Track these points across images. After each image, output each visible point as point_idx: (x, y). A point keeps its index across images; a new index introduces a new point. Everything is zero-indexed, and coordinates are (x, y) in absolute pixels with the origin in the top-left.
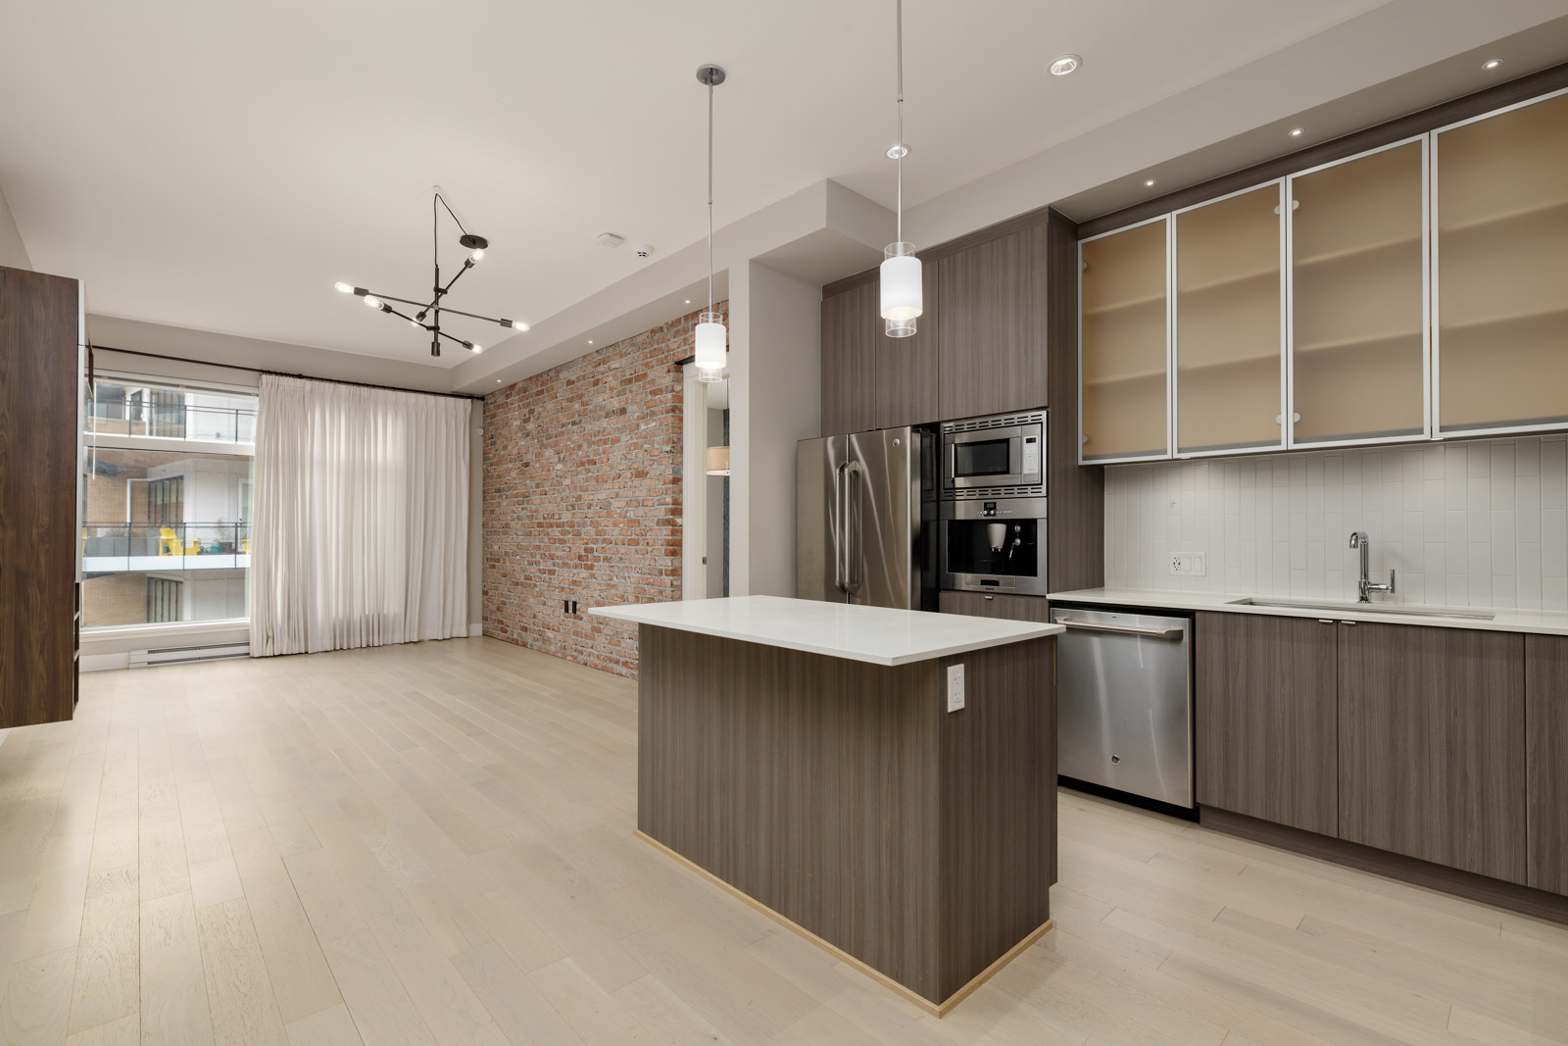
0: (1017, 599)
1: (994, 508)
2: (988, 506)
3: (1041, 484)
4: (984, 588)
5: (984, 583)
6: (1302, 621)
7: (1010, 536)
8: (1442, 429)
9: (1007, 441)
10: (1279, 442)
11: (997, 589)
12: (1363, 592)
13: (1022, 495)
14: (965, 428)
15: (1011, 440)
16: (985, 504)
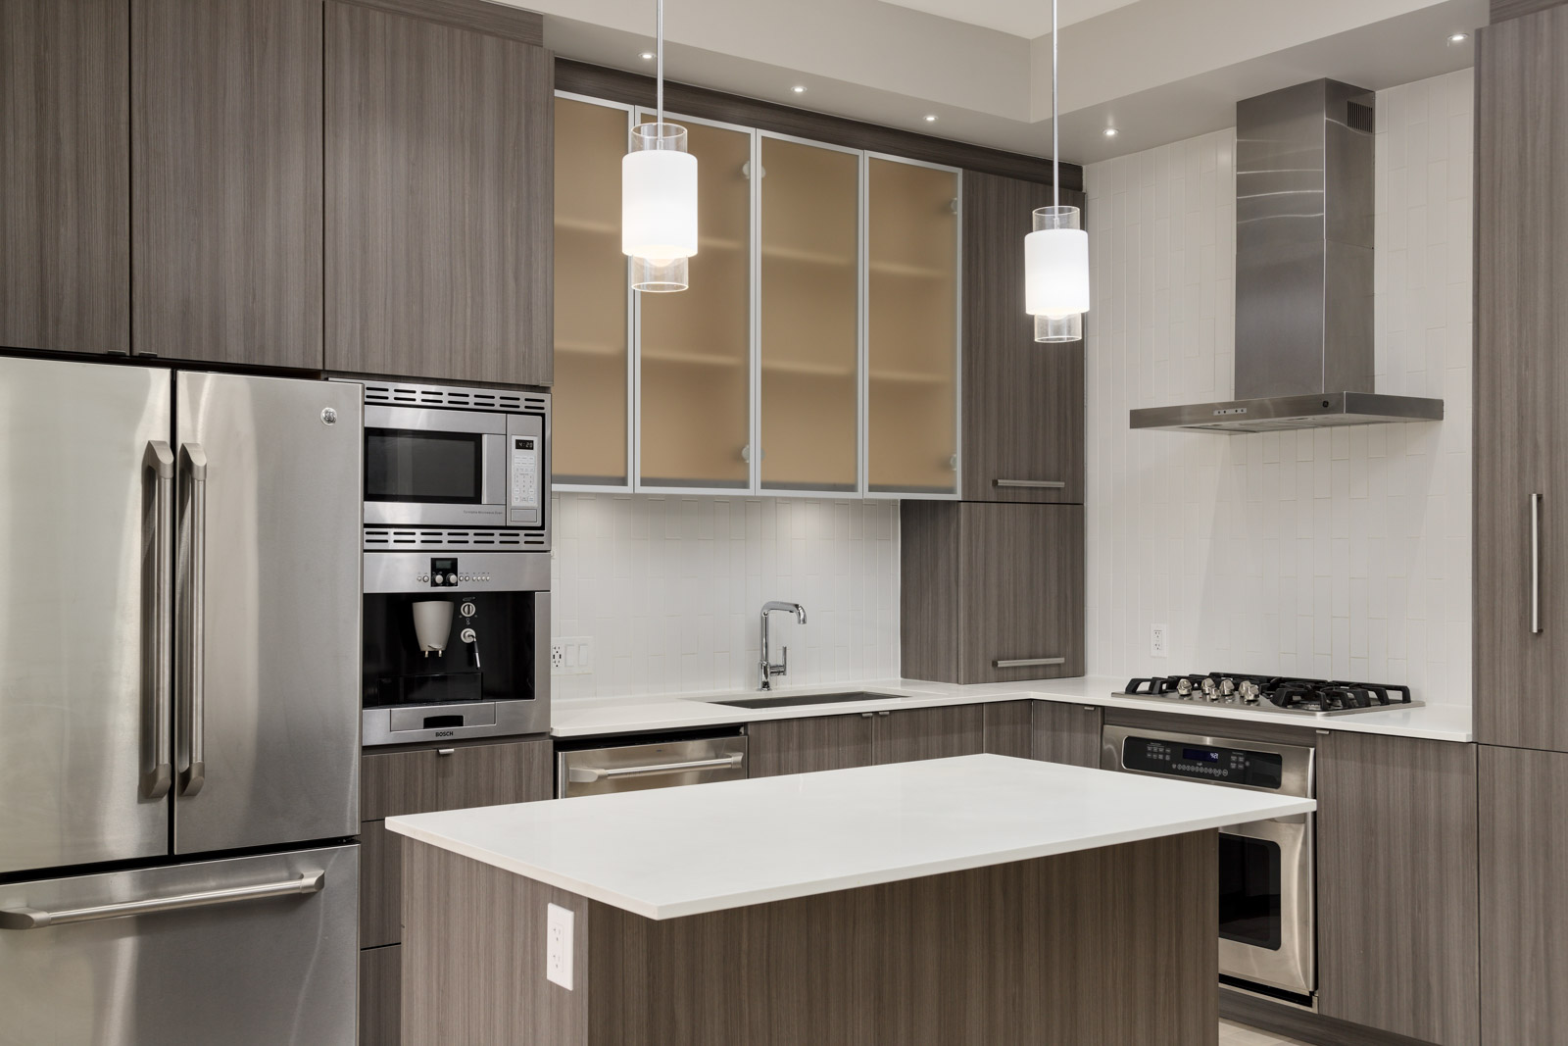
0: (497, 746)
1: (455, 570)
2: (442, 565)
3: (543, 528)
4: (431, 734)
5: (430, 722)
6: (846, 718)
7: (457, 623)
8: (871, 488)
9: (476, 438)
10: (745, 485)
11: (457, 732)
12: (767, 677)
13: (510, 547)
14: (391, 396)
15: (485, 438)
16: (434, 561)
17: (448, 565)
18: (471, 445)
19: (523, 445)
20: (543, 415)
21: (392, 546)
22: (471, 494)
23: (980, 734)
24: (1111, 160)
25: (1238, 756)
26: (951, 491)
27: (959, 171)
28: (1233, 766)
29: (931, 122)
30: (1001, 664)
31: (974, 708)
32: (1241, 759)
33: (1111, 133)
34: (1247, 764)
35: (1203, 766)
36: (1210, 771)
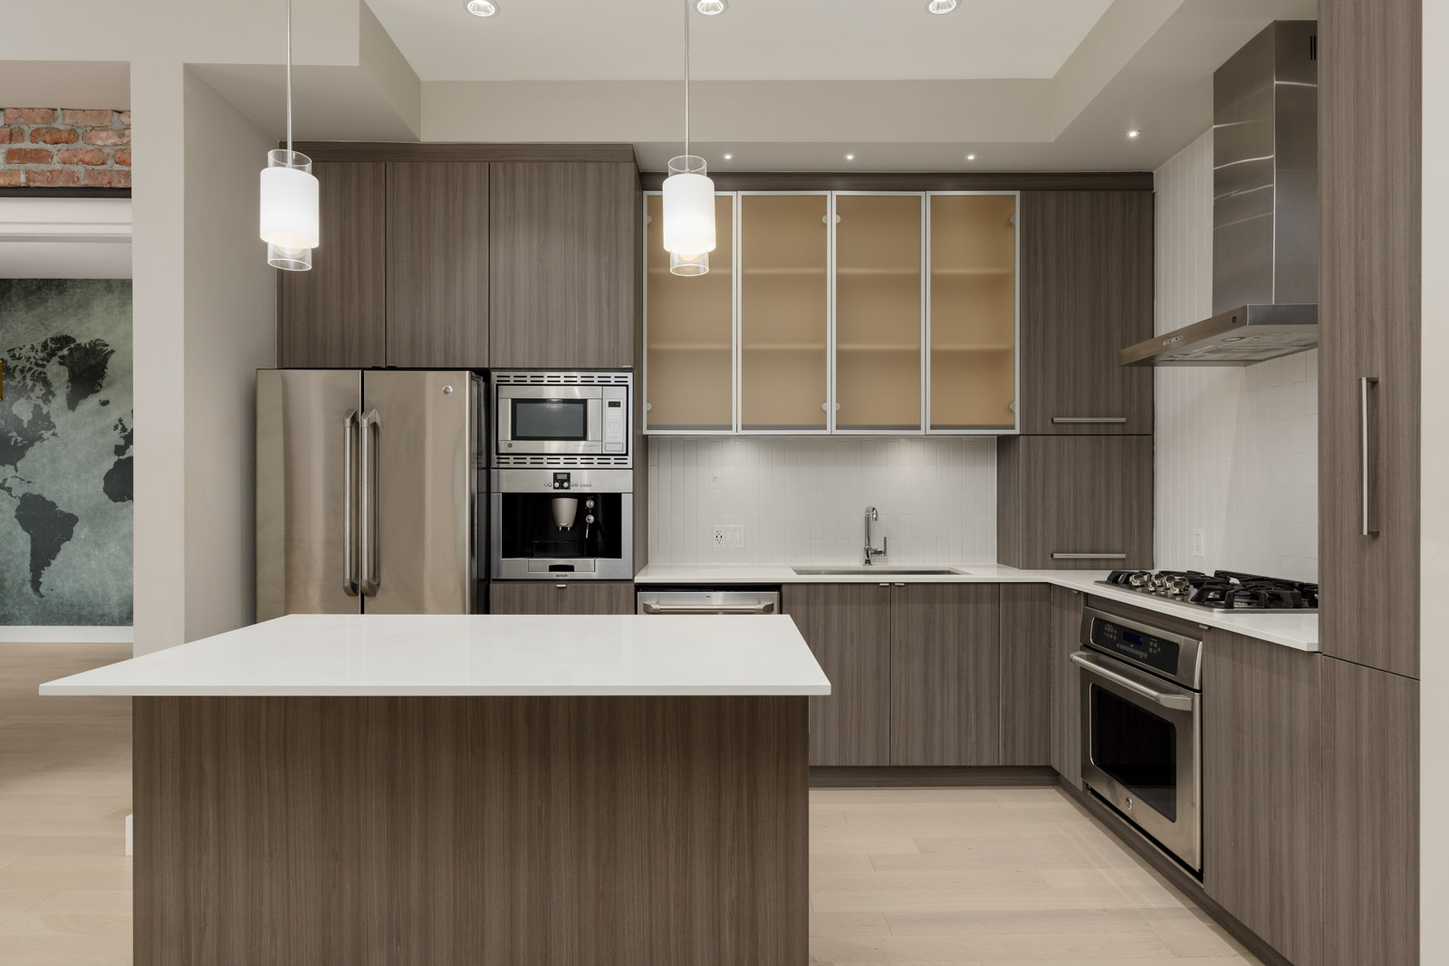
0: (595, 585)
1: (568, 480)
2: (559, 477)
3: (627, 454)
4: (554, 576)
5: (552, 568)
6: (867, 586)
7: (581, 512)
8: (933, 427)
9: (584, 402)
10: (824, 428)
11: (569, 575)
12: (868, 557)
13: (604, 467)
14: (529, 380)
15: (589, 402)
16: (555, 475)
17: (565, 477)
18: (581, 406)
19: (612, 404)
20: (627, 386)
21: (529, 465)
22: (582, 435)
23: (997, 605)
24: (1170, 160)
25: (1154, 642)
26: (1013, 427)
27: (1017, 194)
28: (1151, 650)
29: (972, 161)
30: (1056, 556)
31: (990, 586)
32: (1156, 645)
33: (1133, 134)
34: (1159, 650)
35: (1134, 648)
36: (1137, 652)
